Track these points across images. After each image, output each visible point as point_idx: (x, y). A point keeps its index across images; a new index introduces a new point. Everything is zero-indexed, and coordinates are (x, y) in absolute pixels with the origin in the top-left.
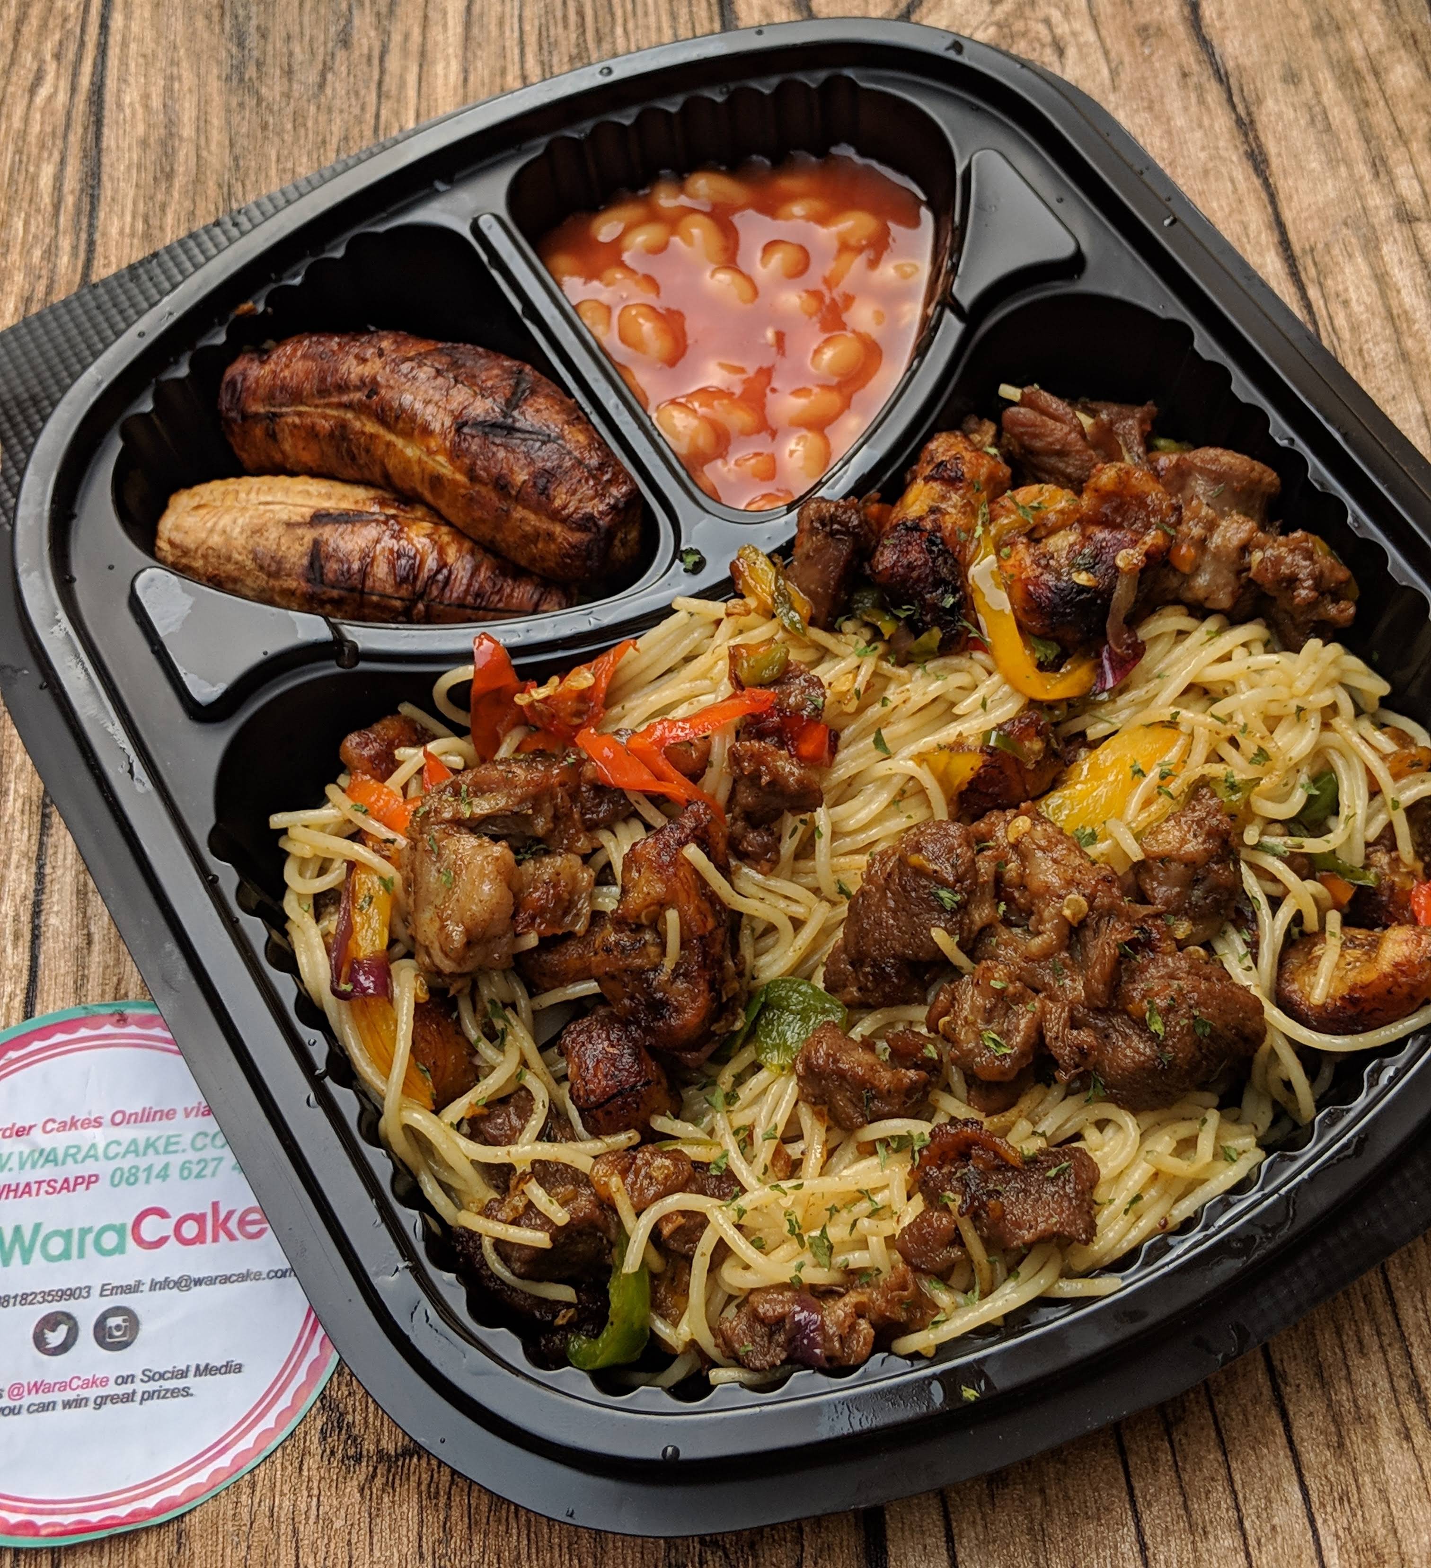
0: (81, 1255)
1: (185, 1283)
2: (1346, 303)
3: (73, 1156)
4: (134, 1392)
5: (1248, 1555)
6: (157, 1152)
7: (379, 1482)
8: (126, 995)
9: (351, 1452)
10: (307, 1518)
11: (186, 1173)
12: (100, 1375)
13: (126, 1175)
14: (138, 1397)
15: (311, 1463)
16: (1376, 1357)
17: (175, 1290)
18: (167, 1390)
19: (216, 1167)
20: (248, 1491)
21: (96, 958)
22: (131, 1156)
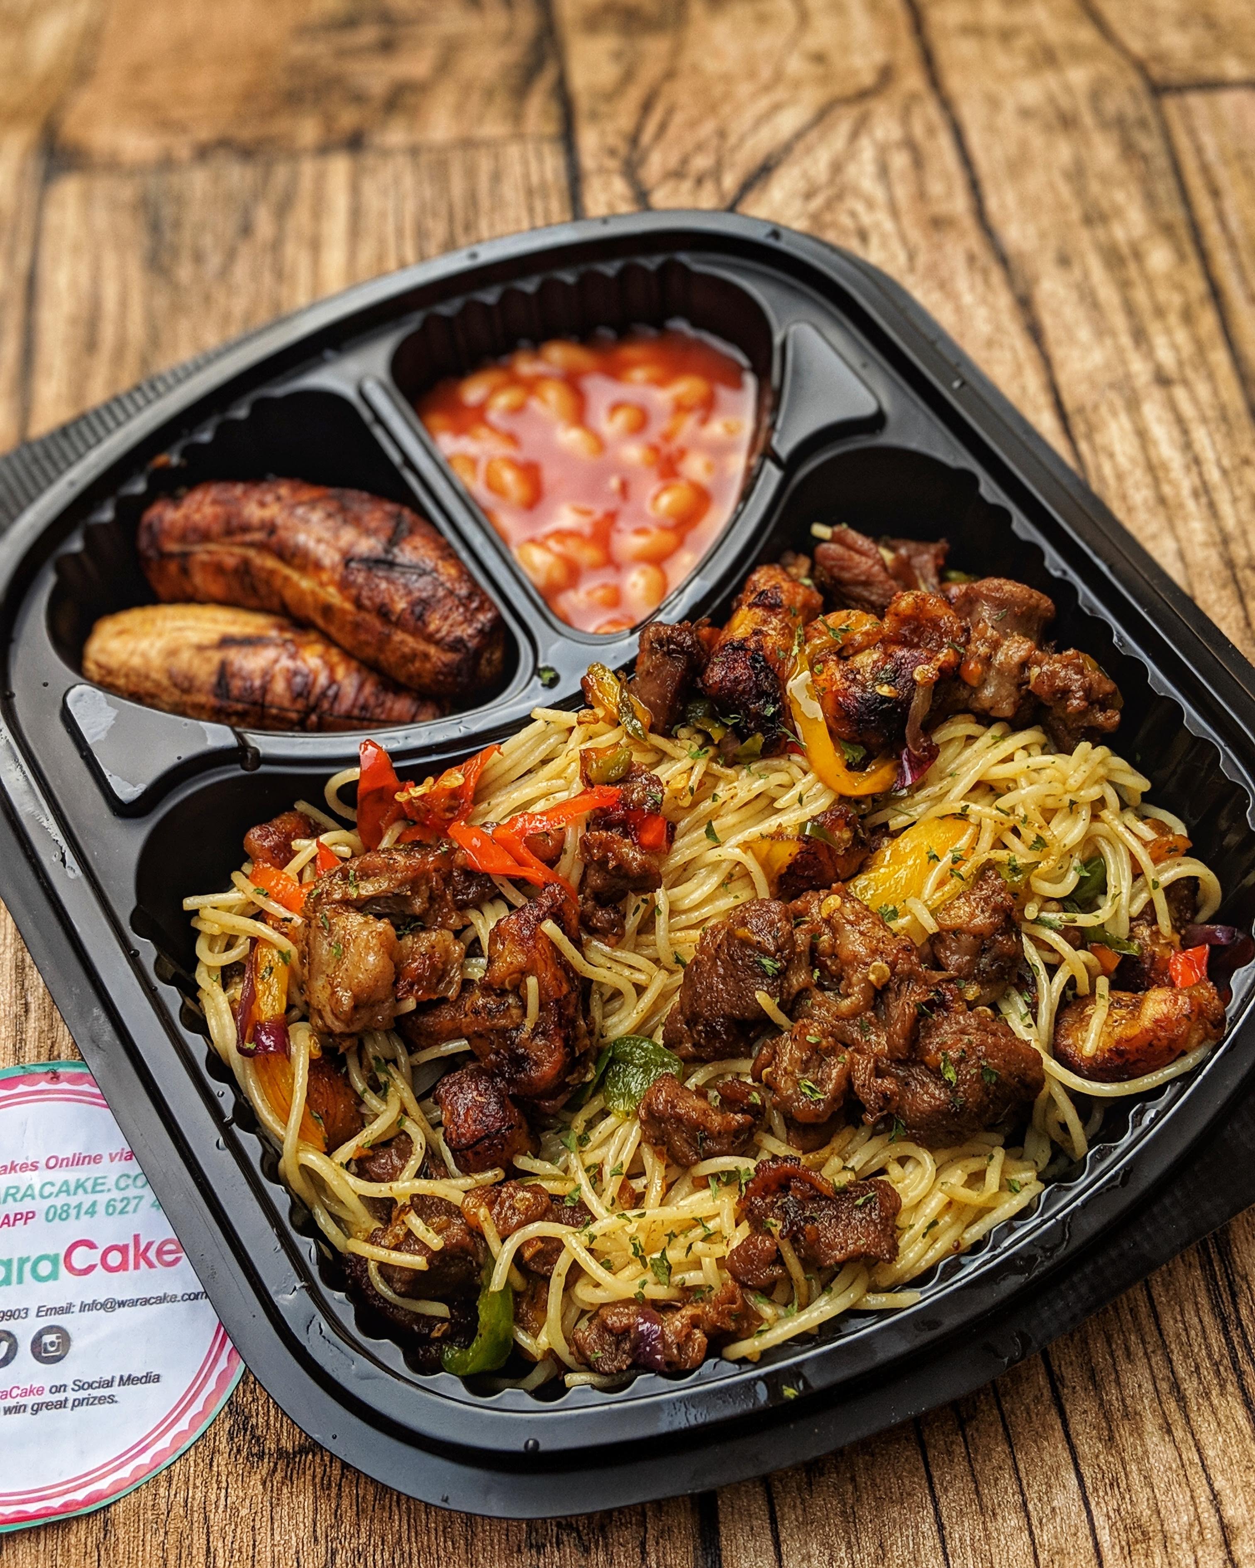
0: (20, 1281)
1: (110, 1305)
2: (1111, 455)
3: (13, 1195)
4: (66, 1400)
5: (1031, 1533)
6: (86, 1191)
7: (279, 1476)
8: (59, 1056)
9: (255, 1450)
10: (217, 1507)
11: (111, 1210)
12: (36, 1385)
13: (59, 1211)
14: (70, 1404)
15: (220, 1460)
16: (1142, 1362)
17: (102, 1311)
18: (95, 1398)
19: (137, 1205)
20: (166, 1484)
21: (32, 1025)
22: (63, 1195)
